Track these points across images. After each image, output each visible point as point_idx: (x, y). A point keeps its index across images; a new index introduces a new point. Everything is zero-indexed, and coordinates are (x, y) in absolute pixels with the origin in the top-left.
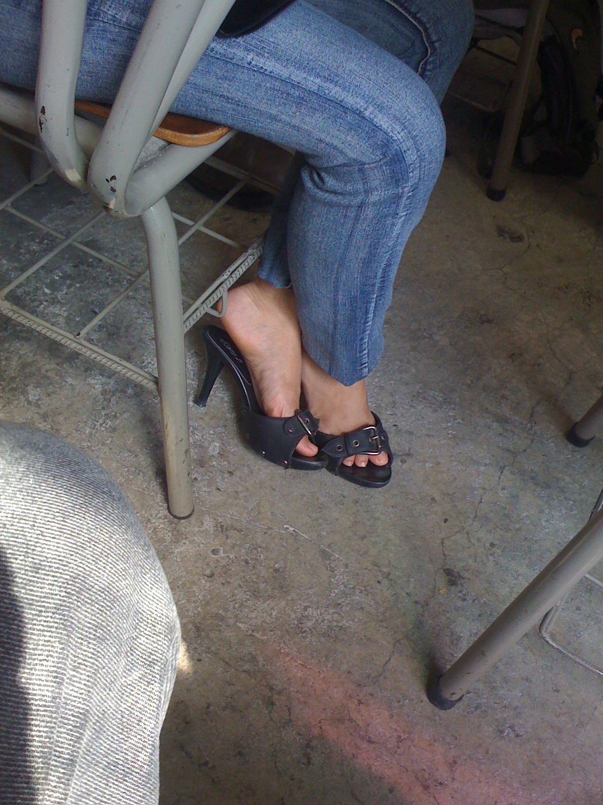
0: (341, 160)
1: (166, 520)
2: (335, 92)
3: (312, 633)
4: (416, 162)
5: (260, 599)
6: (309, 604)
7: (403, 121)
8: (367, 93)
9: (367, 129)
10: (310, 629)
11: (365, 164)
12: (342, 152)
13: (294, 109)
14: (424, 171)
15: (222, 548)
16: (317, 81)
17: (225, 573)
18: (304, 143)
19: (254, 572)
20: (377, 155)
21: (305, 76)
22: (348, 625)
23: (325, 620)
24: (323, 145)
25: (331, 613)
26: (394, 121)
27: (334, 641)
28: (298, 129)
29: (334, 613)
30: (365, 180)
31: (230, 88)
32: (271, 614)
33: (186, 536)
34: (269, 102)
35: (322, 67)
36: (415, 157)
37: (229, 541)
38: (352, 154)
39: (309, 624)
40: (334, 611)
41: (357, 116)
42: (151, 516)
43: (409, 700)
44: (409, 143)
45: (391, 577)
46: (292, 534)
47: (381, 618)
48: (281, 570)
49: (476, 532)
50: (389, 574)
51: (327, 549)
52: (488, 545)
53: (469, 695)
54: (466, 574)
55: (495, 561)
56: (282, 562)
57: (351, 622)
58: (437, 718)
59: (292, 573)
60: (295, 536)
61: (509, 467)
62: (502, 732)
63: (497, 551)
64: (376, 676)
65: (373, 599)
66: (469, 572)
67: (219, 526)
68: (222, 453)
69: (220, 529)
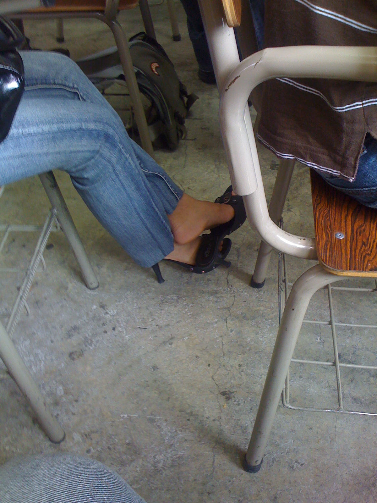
3: (164, 469)
4: (114, 132)
10: (162, 468)
15: (91, 447)
22: (182, 453)
23: (168, 458)
25: (170, 452)
32: (137, 470)
35: (52, 119)
36: (112, 130)
37: (94, 441)
39: (161, 465)
40: (171, 450)
43: (235, 477)
45: (194, 413)
46: (128, 419)
47: (198, 440)
48: (131, 442)
49: (228, 363)
50: (192, 412)
51: (152, 417)
52: (237, 367)
53: (266, 457)
54: (233, 389)
55: (245, 374)
56: (129, 438)
57: (183, 451)
58: (255, 479)
59: (138, 441)
60: (130, 418)
61: (229, 318)
62: (292, 467)
63: (244, 367)
64: (211, 474)
65: (190, 432)
66: (235, 387)
67: (84, 435)
68: (65, 392)
69: (85, 437)
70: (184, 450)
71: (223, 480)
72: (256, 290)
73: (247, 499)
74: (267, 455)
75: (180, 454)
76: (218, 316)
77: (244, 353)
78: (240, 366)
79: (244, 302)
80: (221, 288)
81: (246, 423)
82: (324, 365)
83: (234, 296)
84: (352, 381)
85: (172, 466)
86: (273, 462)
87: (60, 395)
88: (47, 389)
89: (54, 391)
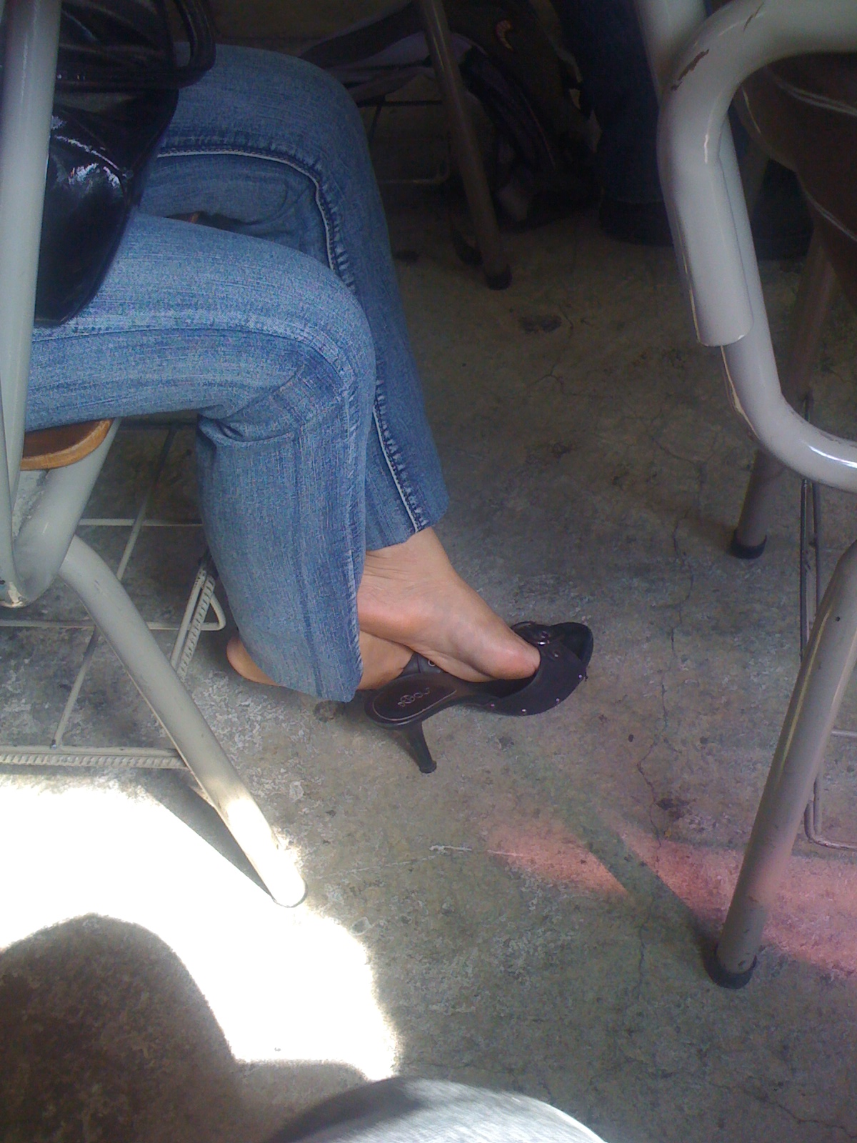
0: (246, 397)
2: (199, 317)
3: (529, 972)
4: (340, 355)
5: (444, 961)
6: (507, 937)
7: (302, 314)
8: (240, 300)
9: (260, 344)
10: (524, 969)
11: (279, 387)
12: (243, 386)
13: (158, 360)
14: (356, 363)
16: (171, 313)
17: (385, 948)
18: (190, 397)
19: (419, 928)
20: (289, 369)
21: (152, 313)
22: (570, 938)
23: (537, 947)
24: (216, 388)
25: (541, 933)
26: (289, 319)
27: (562, 968)
28: (174, 383)
29: (544, 932)
30: (288, 407)
31: (64, 371)
34: (122, 367)
35: (169, 293)
36: (337, 350)
38: (256, 383)
39: (520, 962)
40: (543, 929)
41: (240, 335)
43: (691, 997)
44: (322, 337)
45: (595, 847)
46: (445, 854)
47: (607, 907)
48: (453, 909)
49: (676, 733)
50: (591, 844)
51: (499, 852)
53: (763, 953)
54: (689, 795)
56: (449, 899)
57: (572, 933)
59: (468, 907)
60: (450, 855)
64: (635, 987)
66: (691, 790)
67: (348, 890)
68: (308, 792)
69: (351, 894)
70: (573, 930)
71: (662, 1003)
73: (719, 1048)
74: (767, 949)
75: (564, 938)
81: (718, 874)
85: (546, 966)
86: (781, 964)
87: (295, 799)
88: (266, 786)
89: (283, 789)
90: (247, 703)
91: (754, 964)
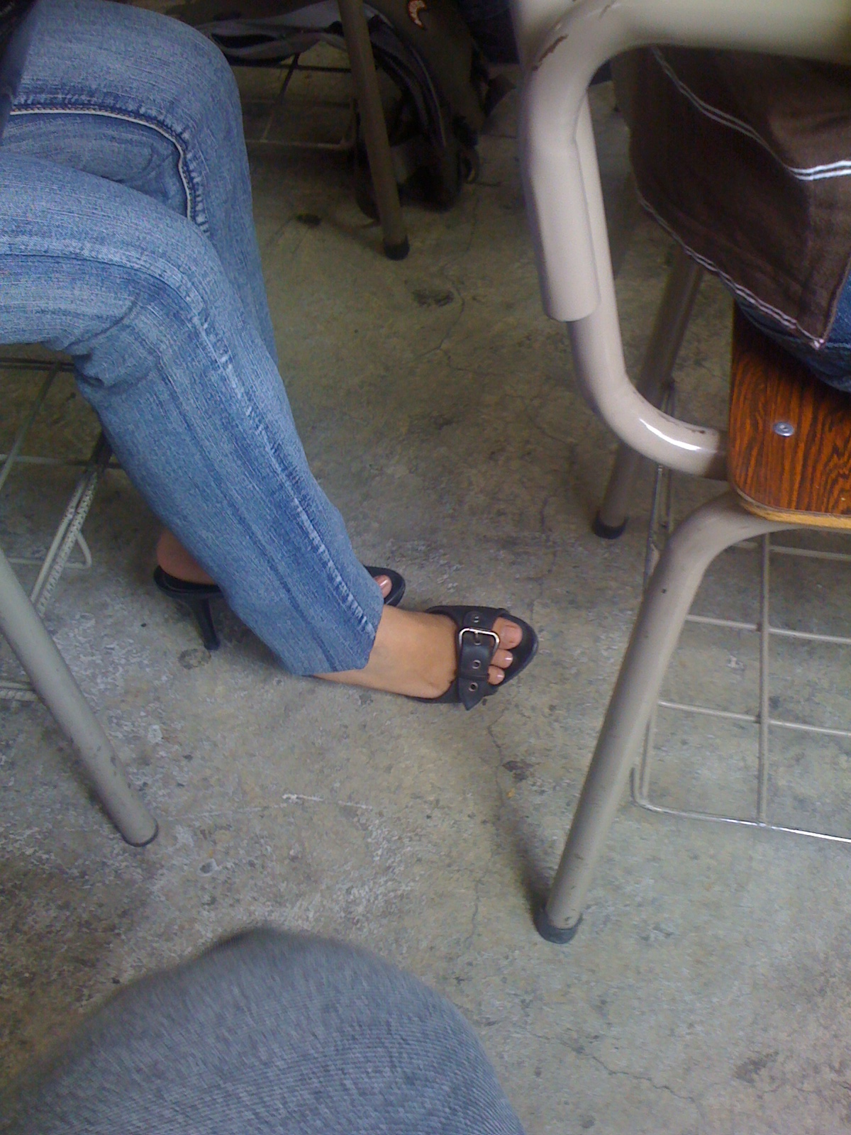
1: (127, 854)
3: (367, 919)
4: (184, 282)
5: (287, 905)
6: (350, 884)
7: (137, 243)
8: (75, 229)
10: (363, 916)
15: (213, 860)
17: (229, 890)
19: (266, 873)
22: (409, 888)
23: (377, 896)
24: (49, 316)
25: (382, 883)
26: (125, 248)
27: (400, 917)
29: (386, 882)
32: (308, 917)
33: (160, 864)
36: (180, 276)
37: (218, 847)
39: (360, 909)
40: (385, 879)
42: (105, 857)
43: (519, 950)
45: (441, 803)
46: (297, 803)
47: (447, 861)
48: (300, 856)
49: (527, 700)
50: (438, 801)
51: (349, 804)
52: (547, 711)
53: (590, 910)
54: (533, 758)
55: (561, 727)
56: (297, 845)
57: (412, 884)
58: (562, 956)
59: (315, 854)
60: (302, 804)
61: (538, 600)
62: (646, 939)
63: (560, 712)
64: (468, 938)
65: (430, 842)
66: (536, 755)
67: (199, 833)
68: (166, 736)
69: (201, 836)
70: (414, 881)
71: (491, 954)
72: (604, 542)
73: (541, 1000)
74: (593, 908)
75: (404, 888)
76: (513, 594)
77: (563, 680)
78: (552, 708)
79: (575, 567)
80: (526, 533)
81: (554, 834)
82: (740, 720)
83: (555, 554)
84: (798, 760)
85: (385, 914)
86: (605, 923)
87: (153, 741)
88: (125, 728)
89: (142, 732)
90: (112, 646)
91: (580, 920)
